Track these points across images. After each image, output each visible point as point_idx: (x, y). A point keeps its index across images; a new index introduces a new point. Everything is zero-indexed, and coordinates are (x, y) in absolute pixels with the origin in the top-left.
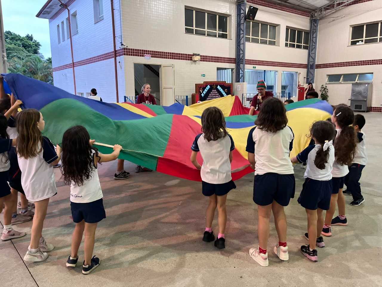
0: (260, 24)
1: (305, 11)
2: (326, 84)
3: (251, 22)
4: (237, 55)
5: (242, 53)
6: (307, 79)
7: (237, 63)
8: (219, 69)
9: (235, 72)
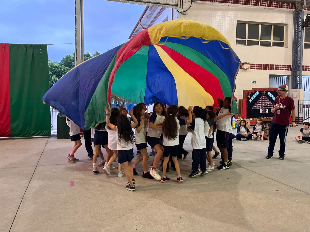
4: (294, 62)
5: (299, 59)
7: (294, 70)
8: (271, 76)
9: (291, 79)
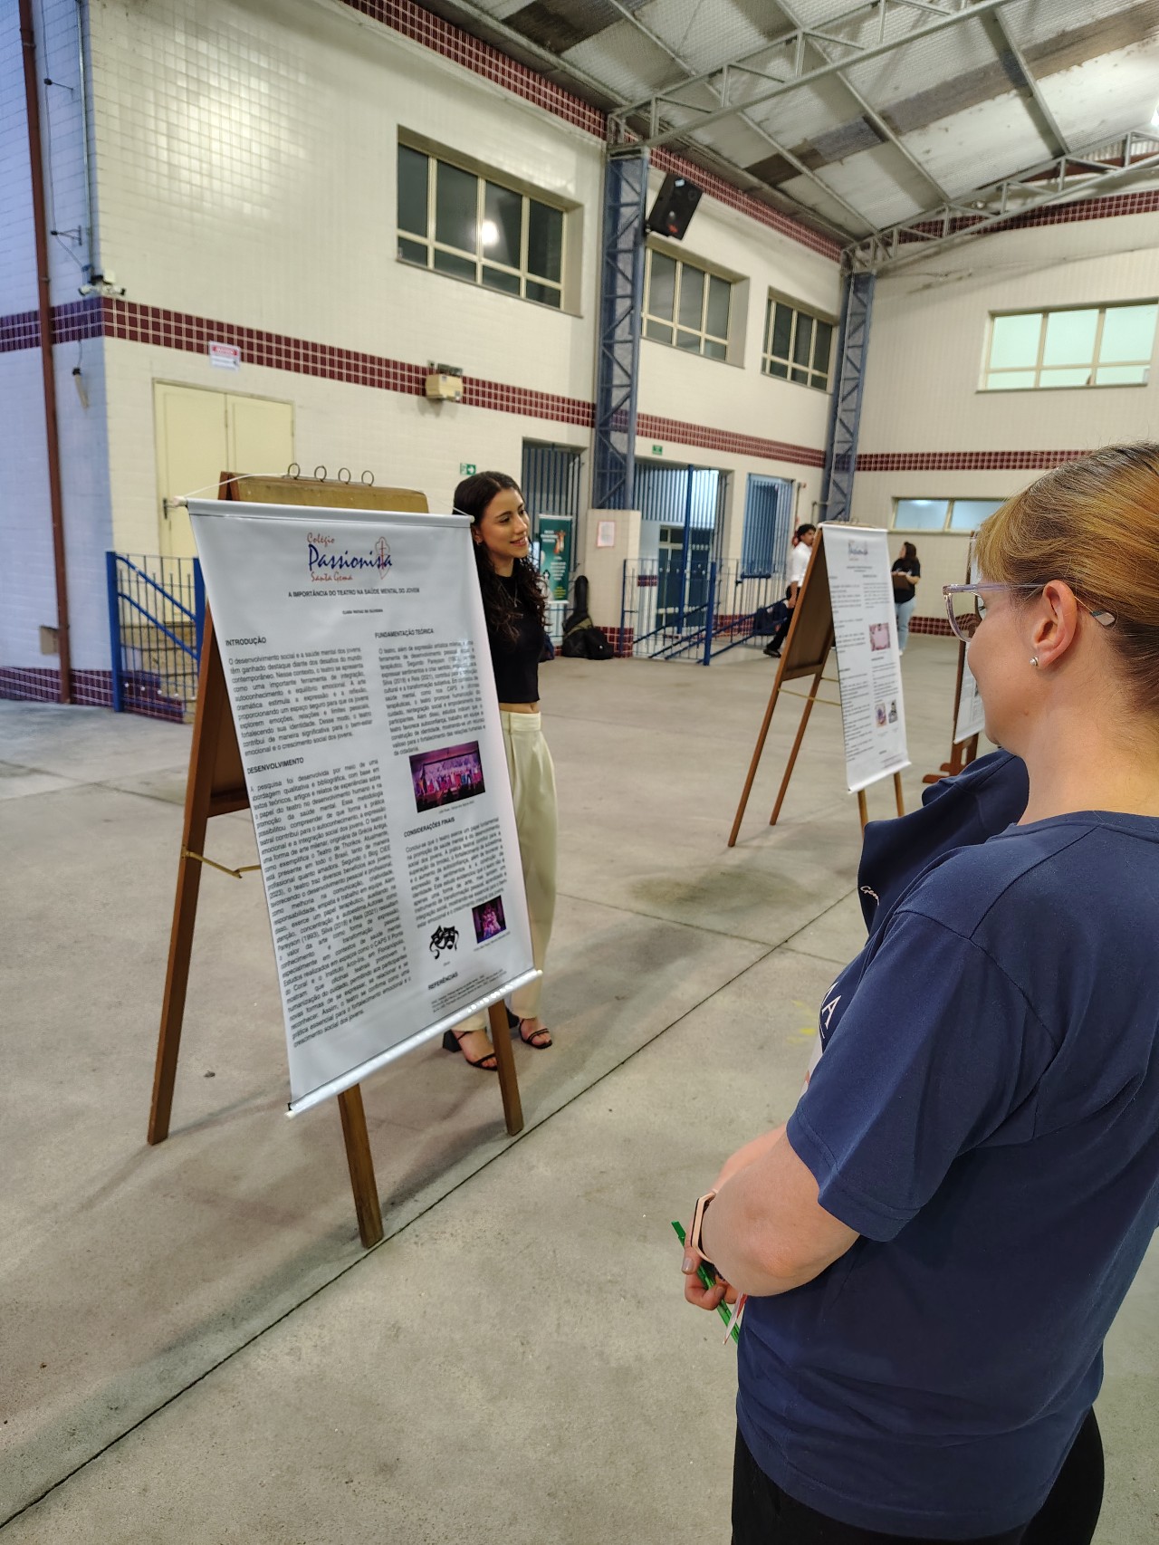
0: (679, 265)
1: (828, 237)
3: (649, 253)
4: (601, 389)
5: (626, 381)
6: (824, 508)
7: (601, 425)
8: (529, 446)
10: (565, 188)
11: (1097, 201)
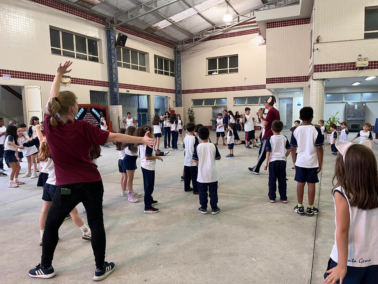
0: (130, 51)
1: (169, 43)
2: (192, 107)
3: (121, 49)
4: (110, 79)
5: (115, 77)
6: (176, 103)
7: (111, 87)
8: (91, 92)
9: (109, 95)
10: (96, 36)
11: (224, 34)
